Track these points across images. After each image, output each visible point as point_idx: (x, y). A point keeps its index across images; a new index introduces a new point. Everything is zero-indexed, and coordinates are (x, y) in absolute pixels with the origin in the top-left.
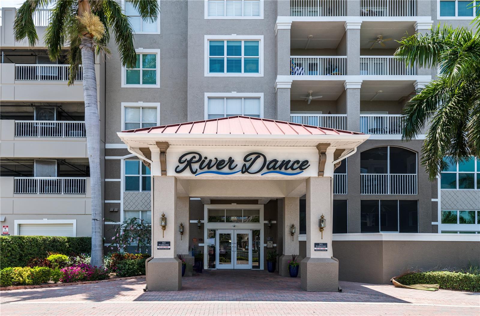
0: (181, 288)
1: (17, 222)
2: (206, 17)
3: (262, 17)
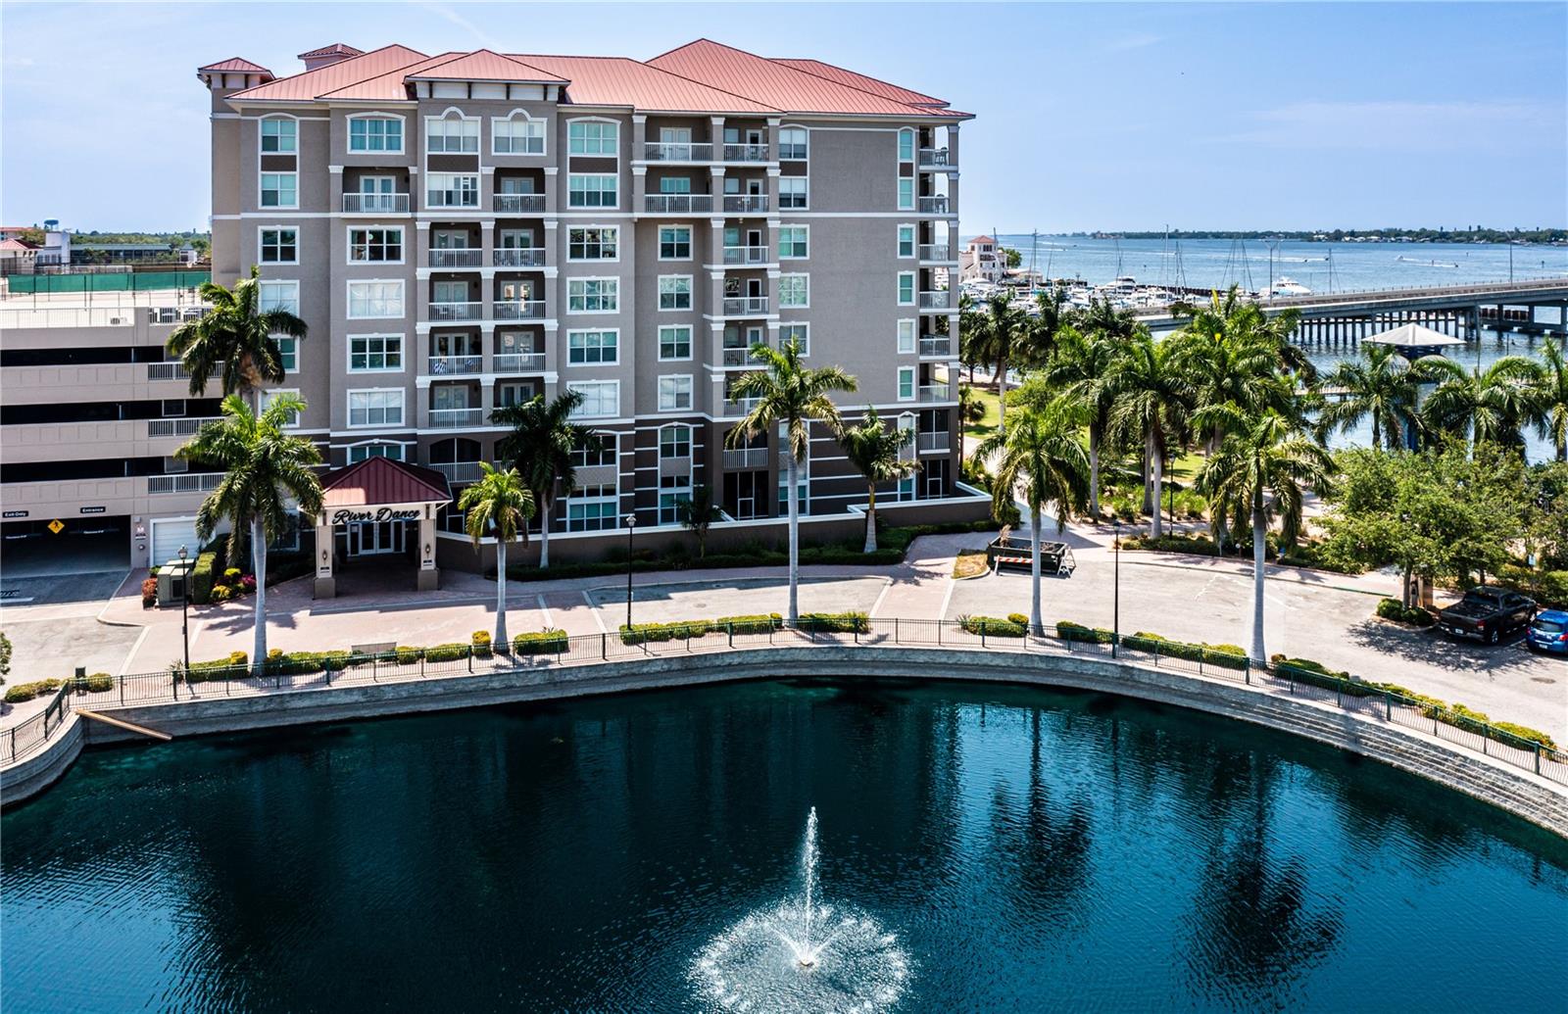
0: (338, 594)
1: (152, 521)
2: (348, 318)
3: (403, 316)
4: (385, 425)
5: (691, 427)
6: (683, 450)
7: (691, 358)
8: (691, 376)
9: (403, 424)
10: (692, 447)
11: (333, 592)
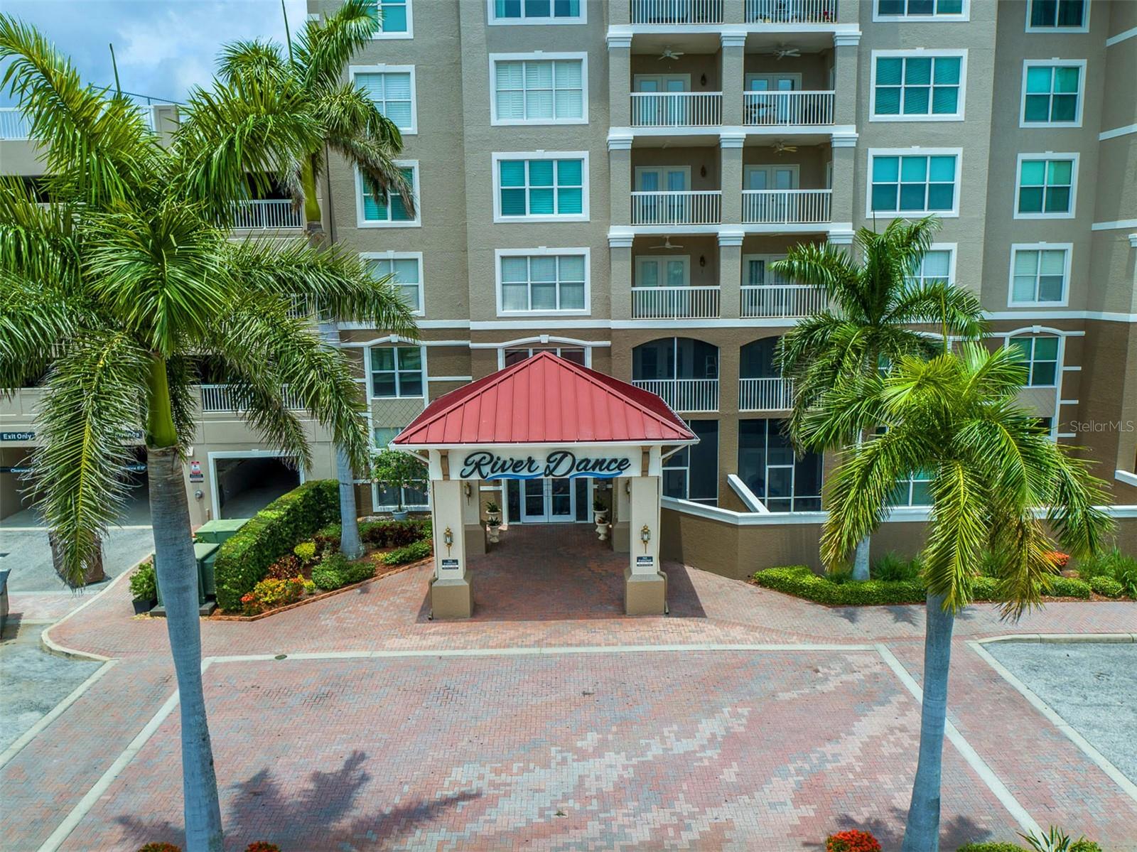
2: (493, 122)
3: (586, 120)
4: (558, 311)
5: (1063, 335)
6: (1044, 374)
7: (1071, 214)
8: (1069, 246)
9: (587, 310)
10: (1061, 369)
11: (467, 606)
